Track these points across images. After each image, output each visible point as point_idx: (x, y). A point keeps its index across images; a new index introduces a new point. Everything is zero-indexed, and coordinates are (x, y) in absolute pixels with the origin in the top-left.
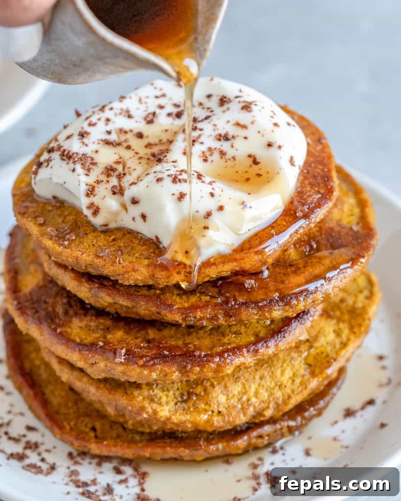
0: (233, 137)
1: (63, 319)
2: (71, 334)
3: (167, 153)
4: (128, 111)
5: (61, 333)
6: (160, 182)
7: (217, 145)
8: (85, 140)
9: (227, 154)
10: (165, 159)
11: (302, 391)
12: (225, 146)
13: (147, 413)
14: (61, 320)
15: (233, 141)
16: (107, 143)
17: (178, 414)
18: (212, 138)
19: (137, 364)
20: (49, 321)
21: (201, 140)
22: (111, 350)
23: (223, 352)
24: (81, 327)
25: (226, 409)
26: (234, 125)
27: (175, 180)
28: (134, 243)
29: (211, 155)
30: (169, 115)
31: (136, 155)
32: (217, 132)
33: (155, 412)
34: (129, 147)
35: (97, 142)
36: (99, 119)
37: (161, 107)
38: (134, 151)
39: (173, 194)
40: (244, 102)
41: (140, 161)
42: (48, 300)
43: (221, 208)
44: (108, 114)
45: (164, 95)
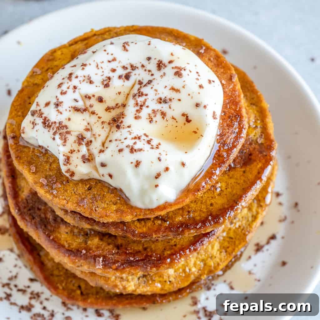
0: (170, 100)
1: (54, 225)
2: (60, 239)
3: (123, 118)
4: (89, 78)
5: (53, 239)
6: (121, 153)
7: (158, 107)
8: (60, 108)
9: (167, 114)
10: (122, 124)
11: (227, 259)
12: (164, 107)
13: (119, 289)
14: (52, 226)
15: (170, 103)
16: (77, 110)
17: (141, 287)
18: (155, 101)
19: (111, 268)
20: (43, 227)
21: (147, 104)
22: (91, 257)
23: (172, 254)
24: (67, 233)
25: (174, 278)
26: (170, 89)
27: (132, 150)
28: (104, 192)
29: (155, 116)
30: (120, 77)
31: (99, 119)
32: (158, 96)
33: (125, 288)
34: (93, 113)
35: (68, 109)
36: (68, 88)
37: (114, 70)
38: (98, 116)
39: (132, 163)
40: (176, 67)
41: (102, 126)
42: (40, 207)
43: (167, 169)
44: (75, 82)
45: (114, 60)
